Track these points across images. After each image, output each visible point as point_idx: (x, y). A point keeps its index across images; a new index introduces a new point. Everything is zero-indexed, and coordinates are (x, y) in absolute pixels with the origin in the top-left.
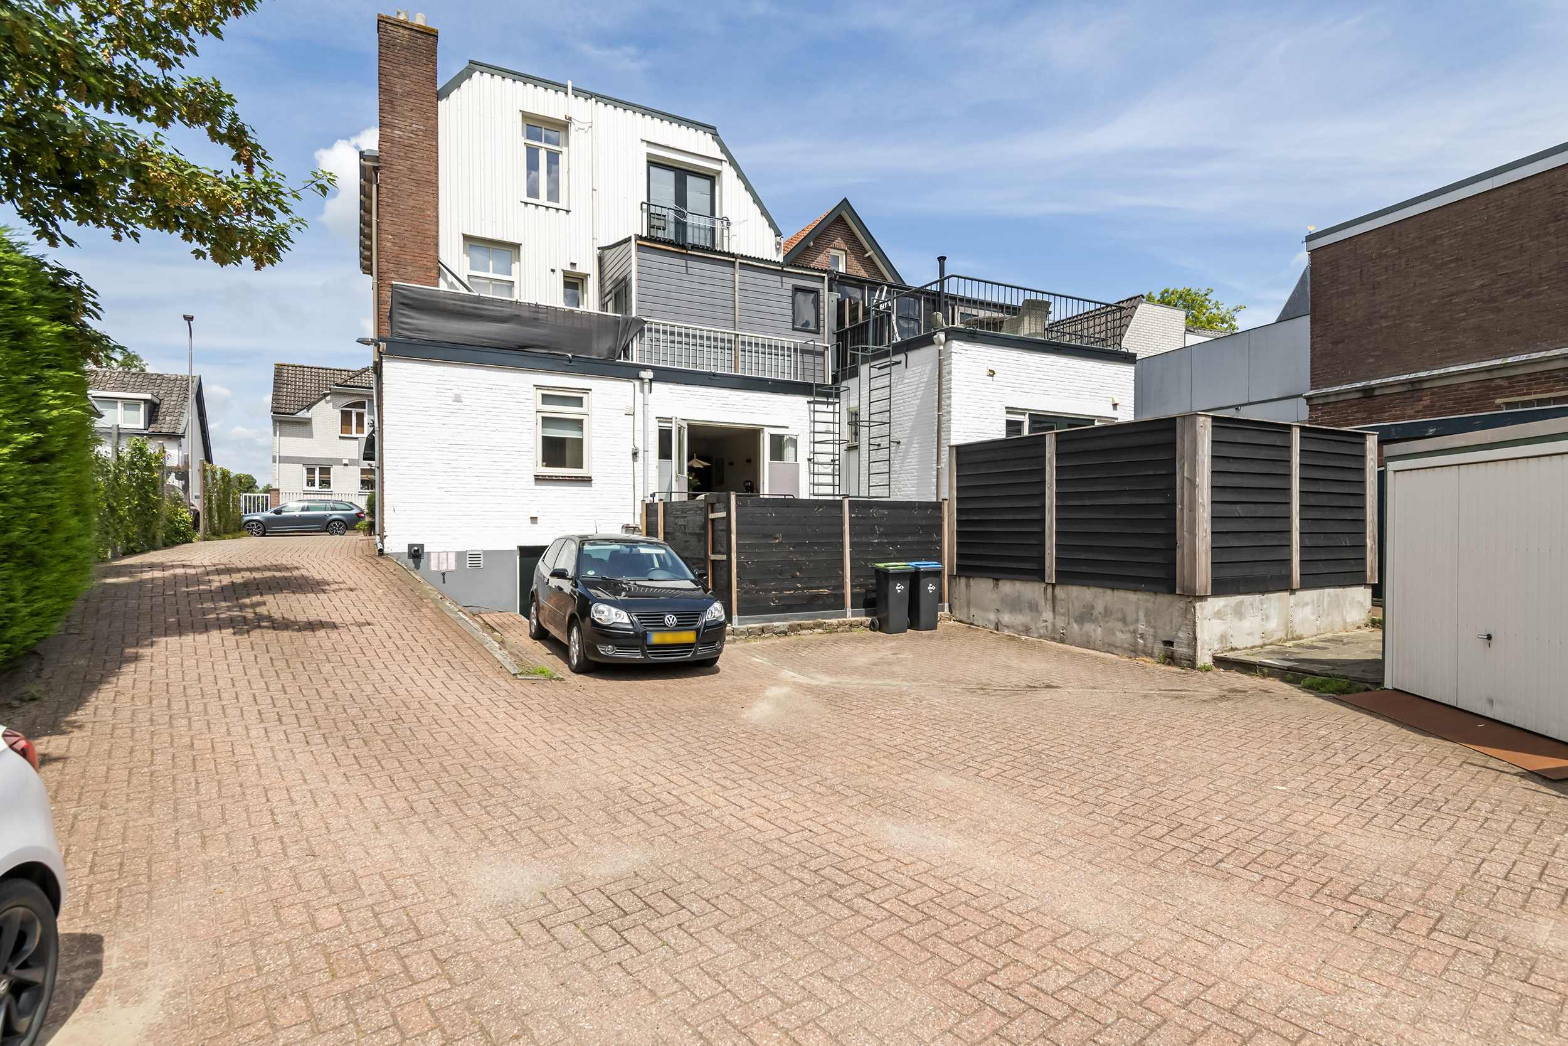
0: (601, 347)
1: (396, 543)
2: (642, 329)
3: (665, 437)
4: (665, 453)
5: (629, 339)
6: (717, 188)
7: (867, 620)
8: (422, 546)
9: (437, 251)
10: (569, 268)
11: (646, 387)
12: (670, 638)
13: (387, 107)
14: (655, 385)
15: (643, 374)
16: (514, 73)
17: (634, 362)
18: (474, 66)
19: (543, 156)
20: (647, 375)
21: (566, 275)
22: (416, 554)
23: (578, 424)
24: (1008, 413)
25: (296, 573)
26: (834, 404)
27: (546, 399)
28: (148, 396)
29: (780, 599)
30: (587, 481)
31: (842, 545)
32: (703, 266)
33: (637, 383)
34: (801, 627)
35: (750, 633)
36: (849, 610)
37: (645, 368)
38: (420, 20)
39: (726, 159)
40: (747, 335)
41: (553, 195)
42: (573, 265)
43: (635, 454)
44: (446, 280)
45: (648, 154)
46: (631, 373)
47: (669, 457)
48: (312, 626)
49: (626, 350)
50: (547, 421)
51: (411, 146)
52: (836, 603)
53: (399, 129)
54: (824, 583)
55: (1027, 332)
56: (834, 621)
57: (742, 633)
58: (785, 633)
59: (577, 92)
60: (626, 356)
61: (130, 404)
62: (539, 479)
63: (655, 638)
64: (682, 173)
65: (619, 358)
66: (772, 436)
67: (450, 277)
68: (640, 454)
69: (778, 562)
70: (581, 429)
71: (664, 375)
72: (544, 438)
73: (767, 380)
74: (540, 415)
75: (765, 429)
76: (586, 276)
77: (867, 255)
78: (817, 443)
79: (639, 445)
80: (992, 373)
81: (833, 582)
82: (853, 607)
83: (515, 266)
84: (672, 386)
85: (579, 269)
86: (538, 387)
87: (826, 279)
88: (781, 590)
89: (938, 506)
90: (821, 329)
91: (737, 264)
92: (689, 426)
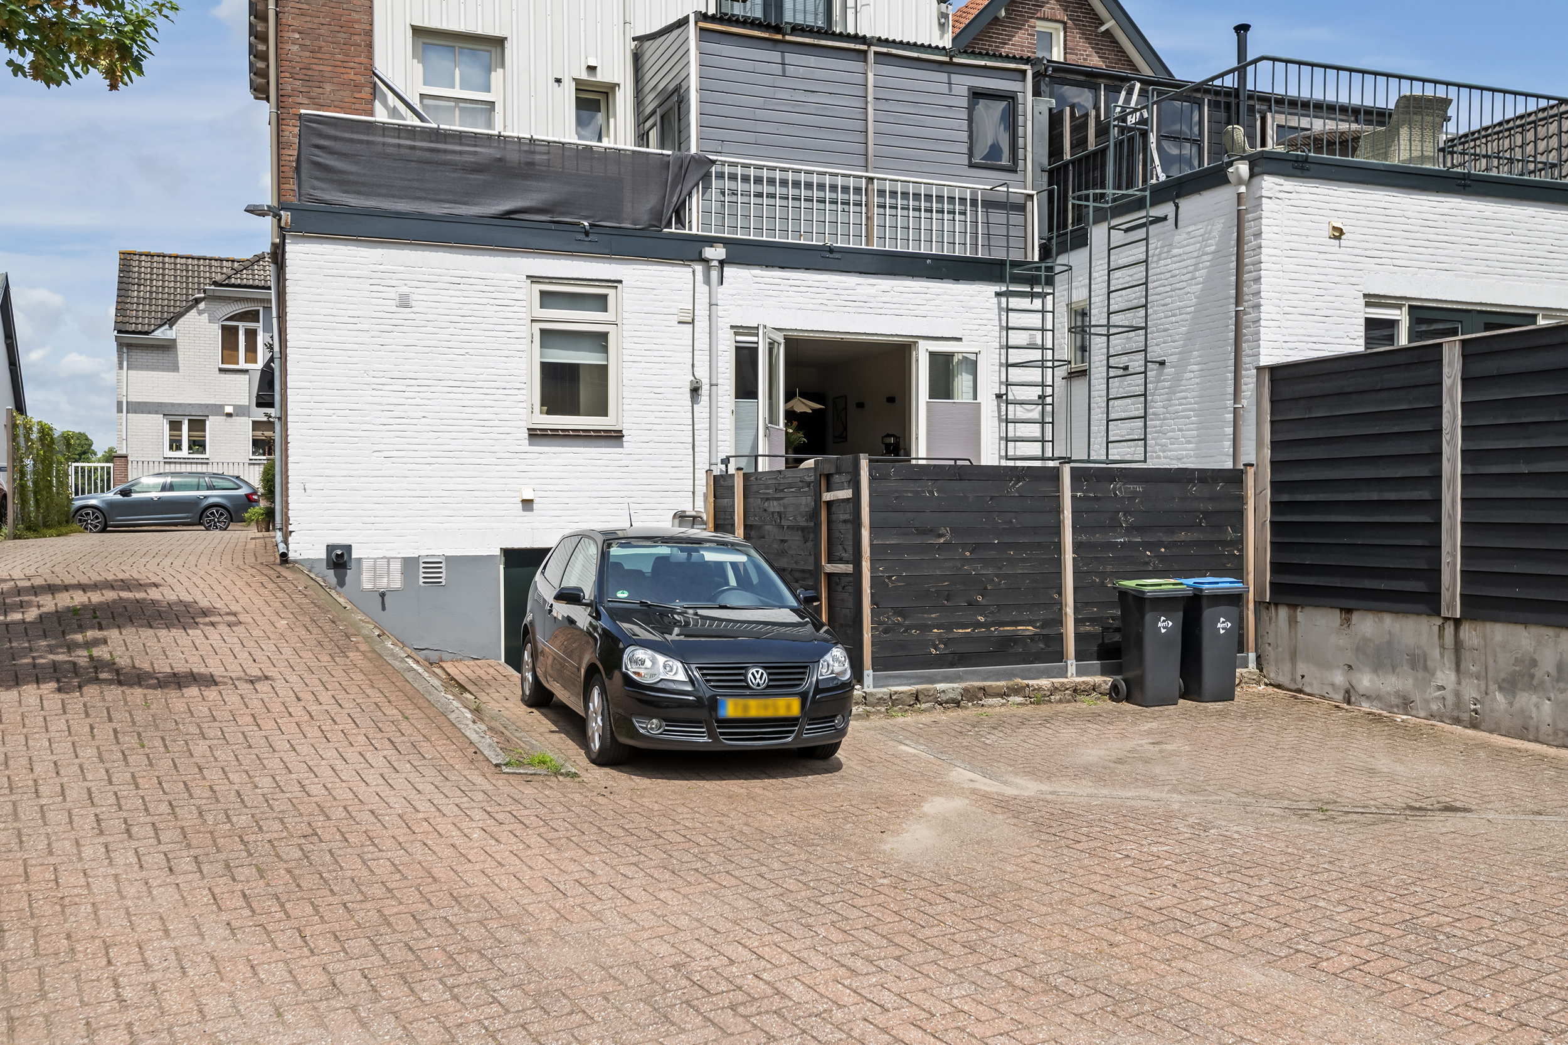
0: (639, 208)
1: (308, 542)
2: (708, 175)
3: (746, 359)
4: (746, 388)
5: (685, 193)
7: (1105, 681)
8: (349, 548)
9: (370, 56)
10: (584, 75)
11: (714, 274)
12: (755, 708)
14: (728, 271)
15: (709, 252)
17: (694, 231)
20: (716, 253)
21: (581, 86)
22: (340, 560)
23: (600, 340)
24: (1367, 304)
26: (1043, 295)
27: (548, 299)
29: (947, 642)
30: (614, 437)
31: (1058, 547)
32: (812, 60)
33: (699, 268)
34: (985, 692)
35: (895, 703)
36: (1072, 664)
37: (711, 241)
40: (887, 178)
42: (592, 69)
43: (695, 391)
44: (385, 103)
46: (688, 250)
47: (754, 395)
49: (679, 213)
50: (548, 337)
52: (1048, 650)
54: (1026, 615)
55: (1405, 155)
56: (1045, 683)
57: (881, 701)
58: (957, 703)
60: (680, 222)
62: (536, 435)
63: (731, 708)
65: (669, 225)
66: (932, 354)
67: (391, 99)
68: (705, 389)
69: (944, 577)
70: (605, 349)
71: (744, 253)
72: (544, 365)
73: (924, 257)
74: (537, 326)
75: (921, 342)
76: (613, 87)
77: (1103, 28)
78: (1014, 365)
79: (702, 374)
80: (1338, 234)
81: (1043, 614)
82: (1078, 658)
83: (497, 76)
84: (757, 271)
85: (601, 77)
86: (534, 279)
87: (1030, 74)
88: (949, 627)
89: (1235, 477)
90: (1021, 163)
91: (871, 56)
92: (787, 340)
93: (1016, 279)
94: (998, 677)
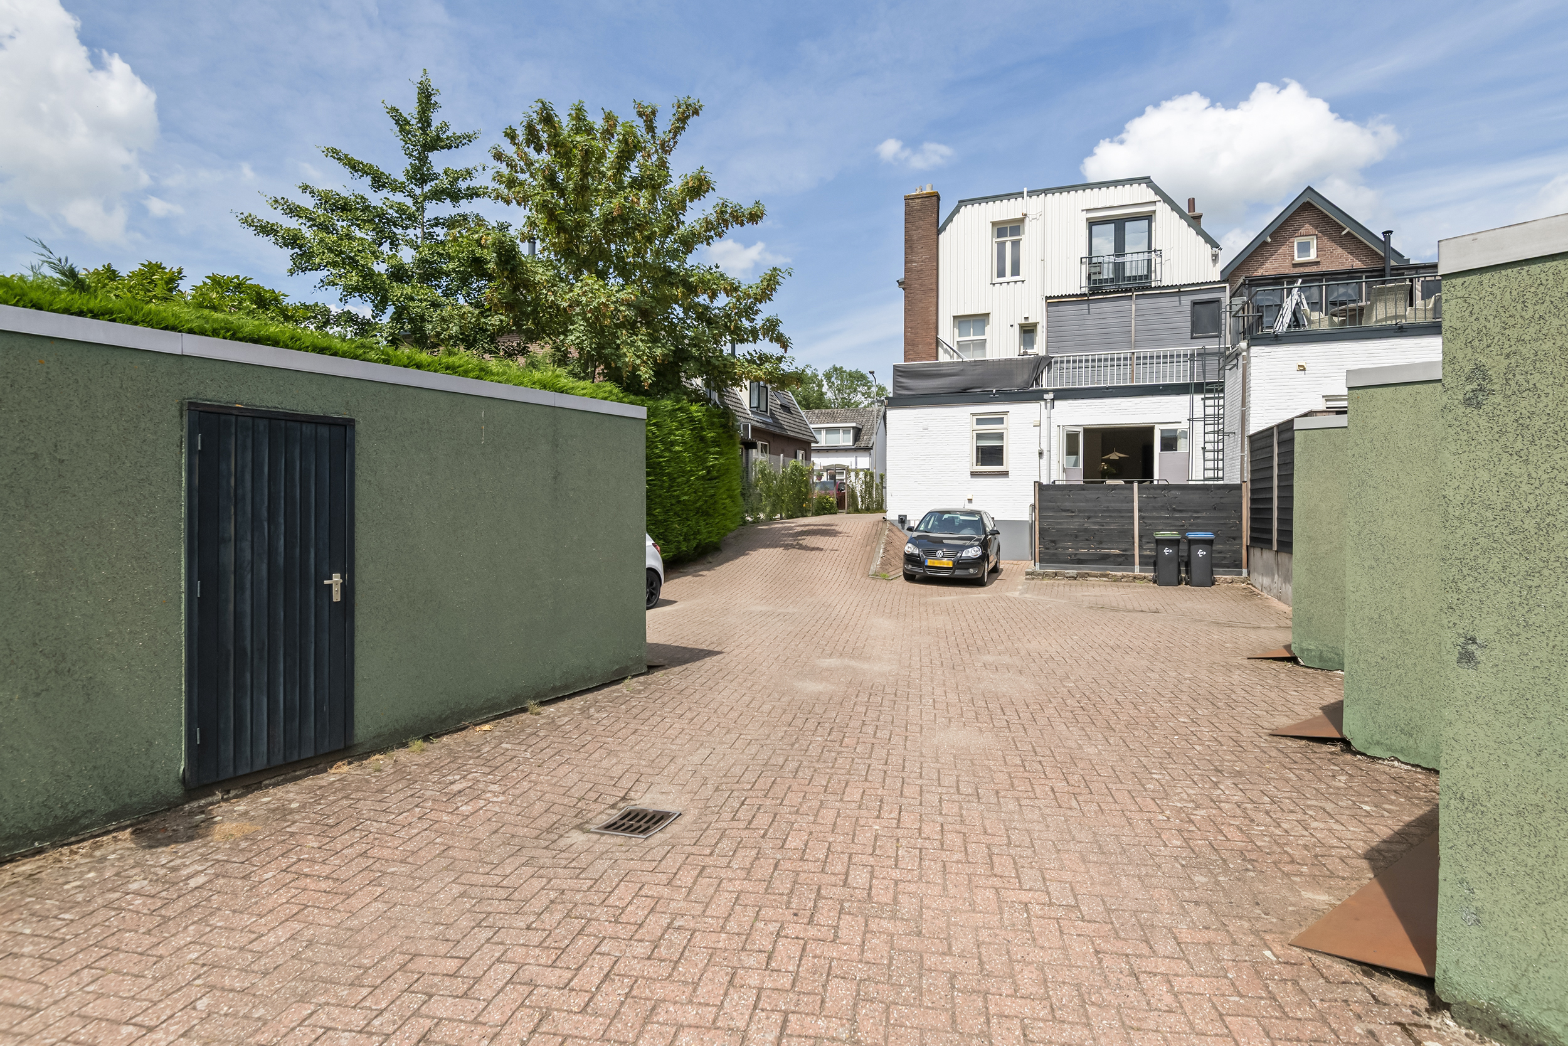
0: (1021, 378)
1: (892, 515)
2: (1051, 362)
3: (1072, 438)
4: (1072, 450)
5: (1040, 371)
6: (1153, 224)
7: (1150, 575)
8: (906, 516)
9: (937, 333)
10: (1023, 322)
11: (1049, 405)
12: (937, 564)
13: (909, 251)
14: (1056, 403)
15: (1046, 396)
16: (987, 198)
17: (1044, 387)
18: (963, 203)
19: (1008, 246)
20: (1051, 396)
21: (1021, 326)
22: (902, 520)
23: (1000, 436)
24: (1327, 400)
25: (833, 528)
27: (979, 422)
28: (854, 425)
29: (1076, 554)
30: (1005, 474)
31: (1132, 517)
32: (1104, 305)
33: (1043, 403)
34: (1089, 575)
35: (1047, 576)
36: (1137, 567)
37: (1047, 392)
38: (928, 190)
39: (1159, 199)
40: (1141, 351)
41: (1016, 271)
42: (1026, 318)
43: (1041, 454)
44: (942, 348)
45: (1087, 219)
46: (1038, 396)
47: (1076, 453)
48: (813, 549)
49: (1037, 380)
50: (979, 437)
51: (922, 270)
52: (1126, 560)
53: (915, 262)
54: (1115, 545)
56: (1119, 574)
57: (1039, 574)
58: (1075, 578)
59: (1031, 193)
60: (1037, 384)
61: (846, 430)
62: (974, 474)
63: (929, 562)
64: (1119, 224)
65: (1032, 386)
66: (1162, 431)
67: (945, 346)
68: (1045, 453)
69: (1075, 529)
70: (1002, 439)
71: (1062, 394)
72: (978, 447)
73: (1159, 385)
74: (975, 432)
75: (1156, 426)
76: (1035, 325)
77: (1344, 233)
78: (1207, 433)
79: (1045, 448)
80: (1302, 368)
81: (1124, 546)
82: (1141, 564)
83: (987, 329)
84: (1070, 402)
85: (1030, 321)
86: (974, 414)
87: (1228, 288)
88: (1077, 549)
89: (1238, 487)
90: (1223, 332)
91: (1134, 297)
92: (1085, 430)
93: (1210, 391)
94: (1099, 569)
